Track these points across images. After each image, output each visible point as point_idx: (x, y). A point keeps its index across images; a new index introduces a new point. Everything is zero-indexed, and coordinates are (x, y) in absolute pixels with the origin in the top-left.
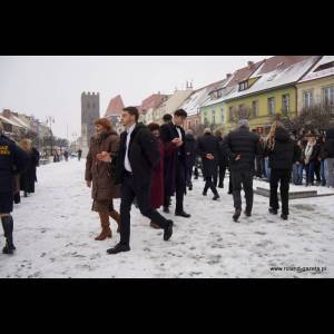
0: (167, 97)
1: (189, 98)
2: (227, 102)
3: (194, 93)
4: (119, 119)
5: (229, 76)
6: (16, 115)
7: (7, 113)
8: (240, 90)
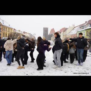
0: (67, 29)
1: (73, 29)
2: (86, 30)
3: (75, 27)
4: (53, 35)
5: (86, 22)
6: (26, 33)
7: (24, 33)
8: (90, 26)
